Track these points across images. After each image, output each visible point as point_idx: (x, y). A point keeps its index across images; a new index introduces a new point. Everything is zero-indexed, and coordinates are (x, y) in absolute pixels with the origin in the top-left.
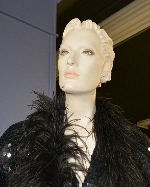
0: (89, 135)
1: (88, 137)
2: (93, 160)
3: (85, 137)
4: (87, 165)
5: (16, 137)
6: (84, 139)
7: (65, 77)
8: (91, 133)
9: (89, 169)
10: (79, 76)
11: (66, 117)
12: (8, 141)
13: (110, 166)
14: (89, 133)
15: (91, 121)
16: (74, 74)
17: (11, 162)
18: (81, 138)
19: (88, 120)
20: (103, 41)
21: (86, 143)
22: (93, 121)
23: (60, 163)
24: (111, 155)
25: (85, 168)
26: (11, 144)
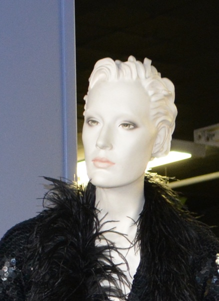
0: (132, 245)
1: (129, 248)
2: (135, 282)
3: (125, 249)
4: (127, 290)
5: (22, 248)
6: (123, 252)
7: (94, 165)
8: (134, 243)
9: (130, 294)
10: (114, 164)
11: (97, 219)
12: (10, 255)
13: (157, 292)
14: (132, 243)
15: (136, 223)
16: (108, 161)
17: (17, 285)
18: (118, 250)
19: (130, 222)
20: (153, 99)
21: (126, 258)
22: (138, 224)
23: (89, 287)
24: (159, 276)
25: (124, 293)
26: (16, 259)
